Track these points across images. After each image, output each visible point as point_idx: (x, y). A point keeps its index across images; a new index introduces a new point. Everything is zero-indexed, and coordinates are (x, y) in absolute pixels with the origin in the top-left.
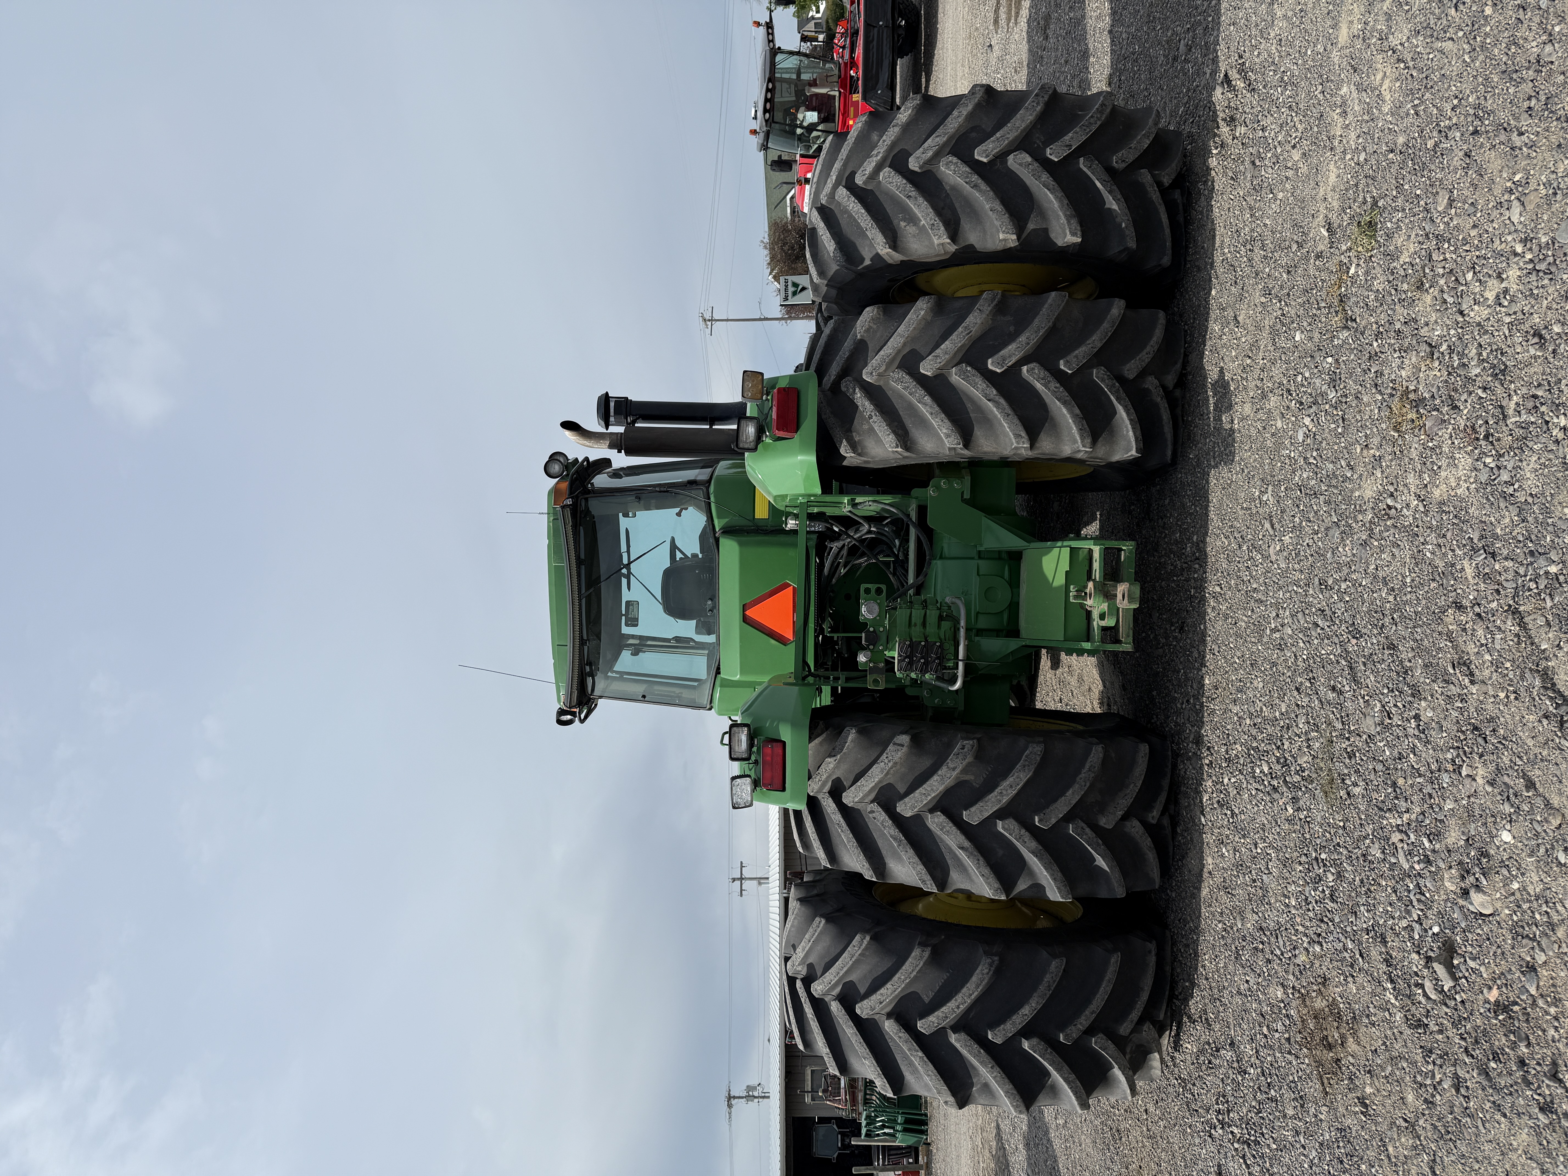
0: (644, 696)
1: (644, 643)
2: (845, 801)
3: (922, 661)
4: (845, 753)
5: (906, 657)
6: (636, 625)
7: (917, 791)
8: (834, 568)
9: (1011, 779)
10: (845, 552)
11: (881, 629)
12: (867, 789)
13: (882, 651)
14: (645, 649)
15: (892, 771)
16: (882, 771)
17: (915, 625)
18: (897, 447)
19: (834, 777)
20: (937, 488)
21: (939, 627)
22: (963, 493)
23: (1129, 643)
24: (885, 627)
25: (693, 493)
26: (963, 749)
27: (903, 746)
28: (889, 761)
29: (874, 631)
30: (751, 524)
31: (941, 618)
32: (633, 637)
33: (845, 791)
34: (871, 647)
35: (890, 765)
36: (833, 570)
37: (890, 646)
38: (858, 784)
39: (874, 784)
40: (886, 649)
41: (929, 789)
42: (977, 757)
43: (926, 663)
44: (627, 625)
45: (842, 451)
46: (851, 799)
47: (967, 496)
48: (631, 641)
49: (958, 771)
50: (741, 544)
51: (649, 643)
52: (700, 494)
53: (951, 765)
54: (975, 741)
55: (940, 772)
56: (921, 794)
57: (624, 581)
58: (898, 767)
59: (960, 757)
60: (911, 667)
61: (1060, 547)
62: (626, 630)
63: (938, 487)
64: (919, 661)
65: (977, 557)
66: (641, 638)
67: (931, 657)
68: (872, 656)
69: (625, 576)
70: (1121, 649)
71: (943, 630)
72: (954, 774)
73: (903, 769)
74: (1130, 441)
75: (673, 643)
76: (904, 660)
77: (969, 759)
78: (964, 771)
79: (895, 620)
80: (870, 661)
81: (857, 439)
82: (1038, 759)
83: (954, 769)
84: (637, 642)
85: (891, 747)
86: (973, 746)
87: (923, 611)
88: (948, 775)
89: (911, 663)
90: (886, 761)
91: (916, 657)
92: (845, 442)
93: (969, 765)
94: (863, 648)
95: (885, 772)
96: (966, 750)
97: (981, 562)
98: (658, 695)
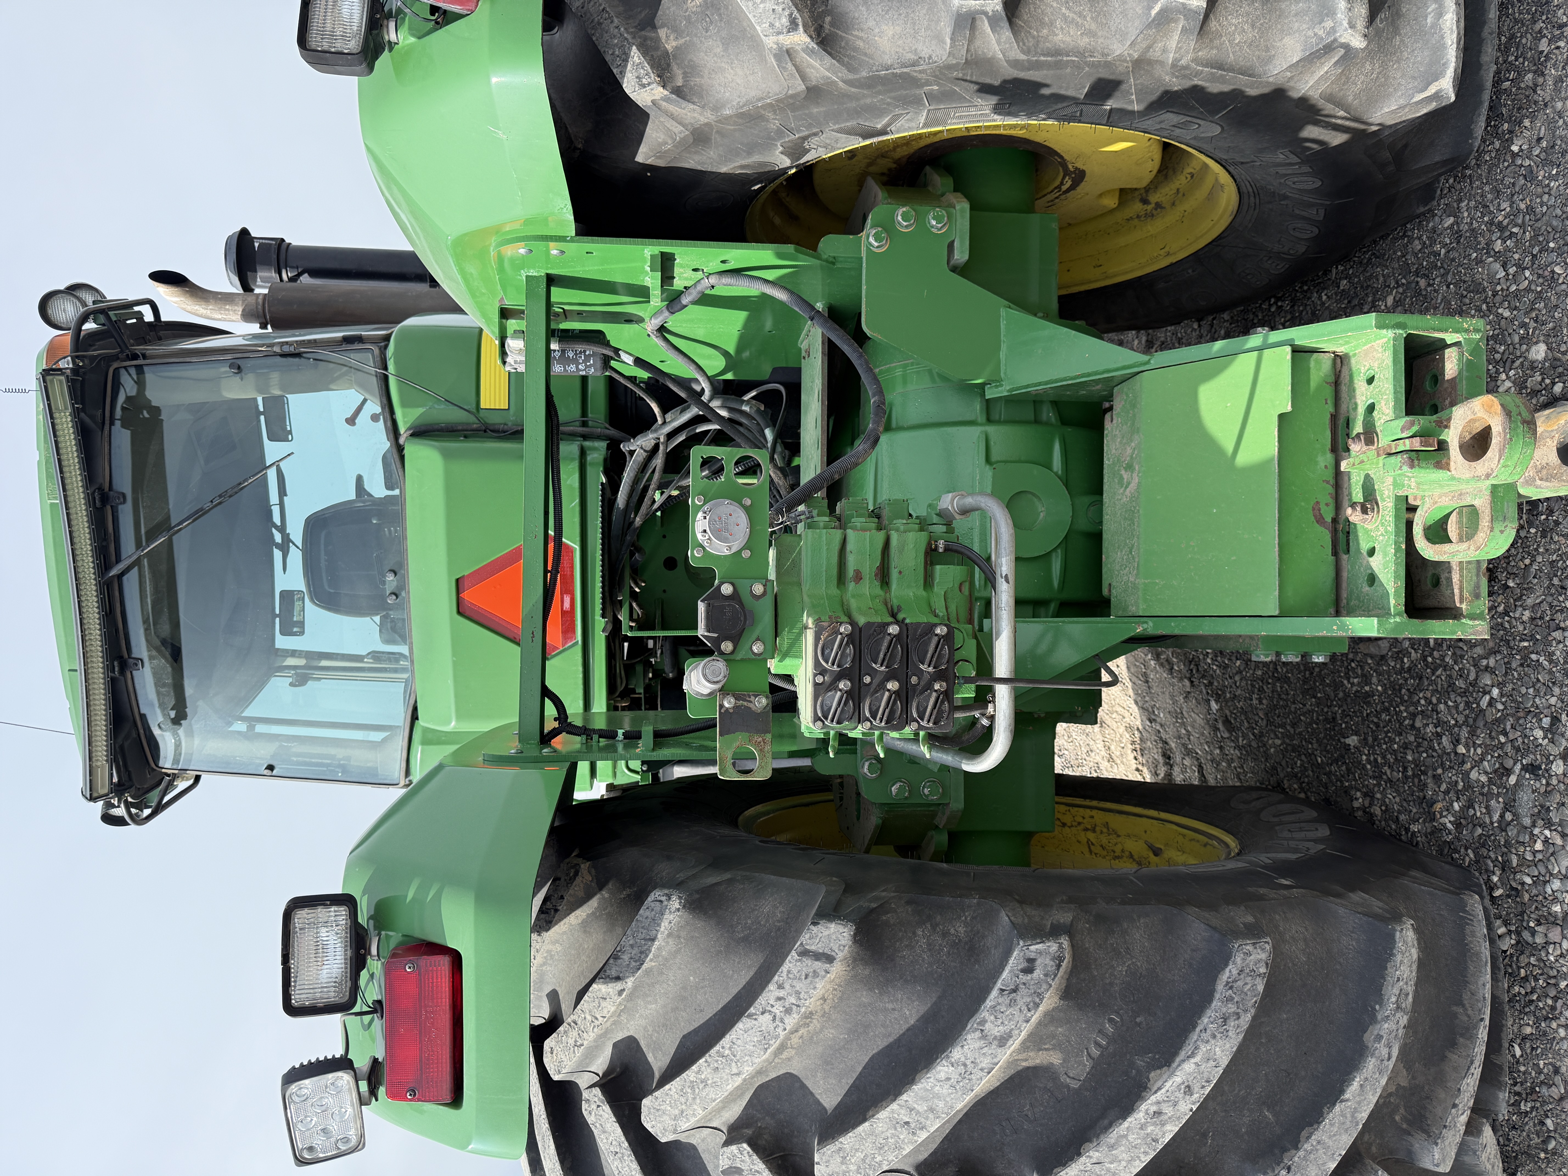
0: (271, 768)
1: (315, 663)
2: (650, 1121)
3: (893, 685)
4: (648, 972)
5: (839, 676)
6: (302, 633)
7: (883, 1114)
8: (639, 495)
9: (1189, 1067)
10: (659, 461)
11: (758, 589)
12: (720, 1095)
13: (762, 659)
14: (317, 674)
15: (795, 1040)
16: (765, 1038)
17: (858, 577)
18: (793, 25)
19: (620, 1036)
20: (885, 229)
21: (928, 581)
22: (951, 246)
23: (1480, 617)
24: (766, 583)
25: (354, 358)
26: (1029, 970)
27: (830, 959)
28: (788, 1011)
29: (735, 596)
30: (472, 419)
31: (932, 556)
32: (293, 653)
33: (651, 1092)
34: (727, 646)
35: (791, 1021)
36: (635, 498)
37: (783, 641)
38: (690, 1074)
39: (739, 1081)
40: (773, 651)
41: (922, 1107)
42: (1068, 993)
43: (905, 695)
44: (283, 633)
45: (629, 85)
46: (669, 1122)
47: (961, 255)
48: (291, 661)
49: (1015, 1044)
50: (447, 455)
51: (324, 663)
52: (366, 360)
53: (994, 1029)
54: (1065, 942)
55: (956, 1053)
56: (896, 1124)
57: (277, 554)
58: (815, 1024)
59: (1022, 998)
60: (858, 708)
61: (1260, 349)
62: (282, 642)
63: (888, 229)
64: (882, 686)
65: (982, 418)
66: (312, 656)
67: (920, 673)
68: (729, 677)
69: (278, 546)
70: (1460, 635)
71: (939, 590)
72: (1005, 1055)
73: (830, 1033)
74: (1441, 47)
75: (368, 663)
76: (832, 686)
77: (1050, 1000)
78: (1035, 1041)
79: (796, 565)
80: (724, 691)
81: (670, 45)
82: (1261, 988)
83: (1003, 1041)
84: (302, 662)
85: (791, 964)
86: (1059, 960)
87: (880, 536)
88: (985, 1063)
89: (855, 696)
90: (778, 1009)
91: (873, 673)
92: (635, 55)
93: (1050, 1018)
94: (699, 649)
95: (775, 1044)
96: (1038, 973)
97: (991, 429)
98: (299, 763)
